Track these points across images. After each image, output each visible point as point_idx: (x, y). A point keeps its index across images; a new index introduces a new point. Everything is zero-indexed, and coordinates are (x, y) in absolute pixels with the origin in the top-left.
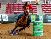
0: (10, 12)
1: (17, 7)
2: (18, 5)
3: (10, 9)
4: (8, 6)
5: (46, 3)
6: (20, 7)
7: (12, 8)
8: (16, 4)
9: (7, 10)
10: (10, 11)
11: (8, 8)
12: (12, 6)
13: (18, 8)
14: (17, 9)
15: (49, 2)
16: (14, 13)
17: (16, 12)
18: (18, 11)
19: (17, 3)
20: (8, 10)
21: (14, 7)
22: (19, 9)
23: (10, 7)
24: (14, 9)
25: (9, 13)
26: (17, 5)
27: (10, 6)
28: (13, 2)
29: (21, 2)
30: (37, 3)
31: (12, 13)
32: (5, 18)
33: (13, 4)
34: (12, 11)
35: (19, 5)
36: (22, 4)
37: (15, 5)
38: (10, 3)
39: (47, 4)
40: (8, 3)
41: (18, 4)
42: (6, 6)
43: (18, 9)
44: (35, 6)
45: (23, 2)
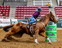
0: (20, 16)
1: (27, 11)
2: (28, 9)
3: (20, 13)
4: (18, 9)
6: (31, 11)
7: (22, 12)
8: (26, 7)
10: (19, 15)
11: (18, 12)
12: (22, 9)
13: (29, 12)
16: (24, 17)
17: (26, 17)
20: (18, 14)
21: (25, 11)
22: (30, 13)
23: (20, 11)
24: (24, 13)
25: (19, 17)
26: (27, 9)
27: (20, 10)
28: (23, 5)
29: (32, 5)
30: (49, 6)
31: (22, 17)
33: (24, 7)
34: (22, 15)
35: (30, 9)
36: (33, 7)
37: (26, 9)
38: (20, 7)
39: (61, 7)
40: (17, 7)
41: (29, 7)
42: (15, 9)
43: (28, 13)
44: (47, 9)
45: (34, 5)
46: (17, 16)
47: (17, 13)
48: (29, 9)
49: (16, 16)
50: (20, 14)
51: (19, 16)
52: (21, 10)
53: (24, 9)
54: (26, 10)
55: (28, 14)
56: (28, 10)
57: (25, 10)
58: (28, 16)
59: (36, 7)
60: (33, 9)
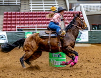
0: (11, 27)
1: (21, 19)
2: (23, 15)
3: (10, 22)
4: (7, 17)
5: (70, 10)
7: (13, 20)
9: (4, 24)
10: (9, 25)
11: (6, 20)
12: (13, 17)
13: (24, 20)
14: (21, 22)
15: (75, 9)
16: (17, 29)
17: (20, 27)
18: (23, 26)
19: (22, 12)
20: (7, 24)
21: (17, 19)
22: (26, 22)
23: (10, 19)
24: (17, 22)
25: (9, 29)
26: (21, 15)
27: (9, 17)
28: (14, 11)
29: (28, 10)
31: (14, 29)
32: (2, 37)
33: (15, 14)
34: (14, 25)
35: (26, 15)
36: (29, 12)
37: (18, 15)
38: (10, 13)
39: (71, 12)
40: (6, 13)
42: (3, 17)
43: (23, 22)
45: (31, 9)
46: (6, 27)
47: (5, 22)
48: (24, 17)
49: (4, 27)
50: (11, 24)
51: (9, 27)
52: (11, 17)
53: (15, 17)
54: (20, 17)
55: (22, 24)
56: (22, 17)
57: (18, 17)
58: (22, 28)
59: (34, 12)
60: (30, 15)
